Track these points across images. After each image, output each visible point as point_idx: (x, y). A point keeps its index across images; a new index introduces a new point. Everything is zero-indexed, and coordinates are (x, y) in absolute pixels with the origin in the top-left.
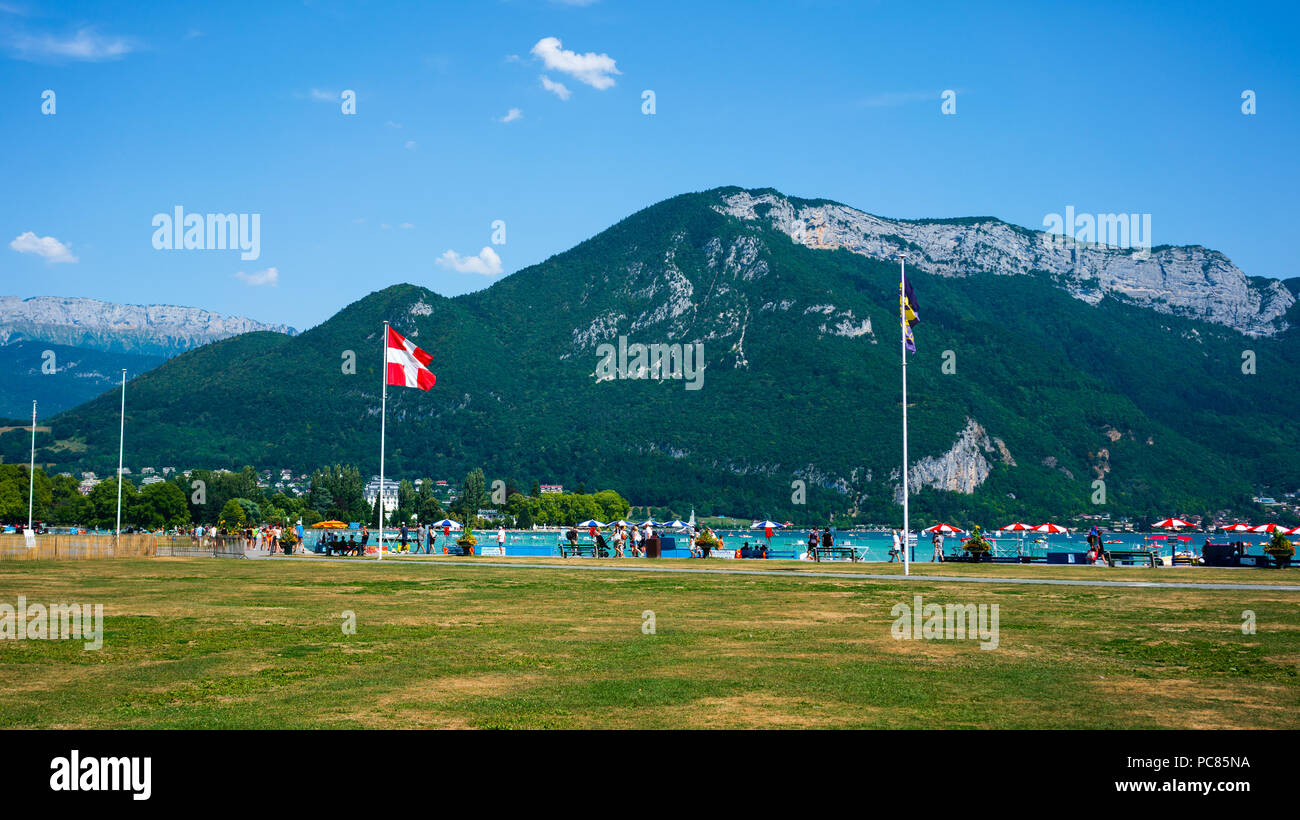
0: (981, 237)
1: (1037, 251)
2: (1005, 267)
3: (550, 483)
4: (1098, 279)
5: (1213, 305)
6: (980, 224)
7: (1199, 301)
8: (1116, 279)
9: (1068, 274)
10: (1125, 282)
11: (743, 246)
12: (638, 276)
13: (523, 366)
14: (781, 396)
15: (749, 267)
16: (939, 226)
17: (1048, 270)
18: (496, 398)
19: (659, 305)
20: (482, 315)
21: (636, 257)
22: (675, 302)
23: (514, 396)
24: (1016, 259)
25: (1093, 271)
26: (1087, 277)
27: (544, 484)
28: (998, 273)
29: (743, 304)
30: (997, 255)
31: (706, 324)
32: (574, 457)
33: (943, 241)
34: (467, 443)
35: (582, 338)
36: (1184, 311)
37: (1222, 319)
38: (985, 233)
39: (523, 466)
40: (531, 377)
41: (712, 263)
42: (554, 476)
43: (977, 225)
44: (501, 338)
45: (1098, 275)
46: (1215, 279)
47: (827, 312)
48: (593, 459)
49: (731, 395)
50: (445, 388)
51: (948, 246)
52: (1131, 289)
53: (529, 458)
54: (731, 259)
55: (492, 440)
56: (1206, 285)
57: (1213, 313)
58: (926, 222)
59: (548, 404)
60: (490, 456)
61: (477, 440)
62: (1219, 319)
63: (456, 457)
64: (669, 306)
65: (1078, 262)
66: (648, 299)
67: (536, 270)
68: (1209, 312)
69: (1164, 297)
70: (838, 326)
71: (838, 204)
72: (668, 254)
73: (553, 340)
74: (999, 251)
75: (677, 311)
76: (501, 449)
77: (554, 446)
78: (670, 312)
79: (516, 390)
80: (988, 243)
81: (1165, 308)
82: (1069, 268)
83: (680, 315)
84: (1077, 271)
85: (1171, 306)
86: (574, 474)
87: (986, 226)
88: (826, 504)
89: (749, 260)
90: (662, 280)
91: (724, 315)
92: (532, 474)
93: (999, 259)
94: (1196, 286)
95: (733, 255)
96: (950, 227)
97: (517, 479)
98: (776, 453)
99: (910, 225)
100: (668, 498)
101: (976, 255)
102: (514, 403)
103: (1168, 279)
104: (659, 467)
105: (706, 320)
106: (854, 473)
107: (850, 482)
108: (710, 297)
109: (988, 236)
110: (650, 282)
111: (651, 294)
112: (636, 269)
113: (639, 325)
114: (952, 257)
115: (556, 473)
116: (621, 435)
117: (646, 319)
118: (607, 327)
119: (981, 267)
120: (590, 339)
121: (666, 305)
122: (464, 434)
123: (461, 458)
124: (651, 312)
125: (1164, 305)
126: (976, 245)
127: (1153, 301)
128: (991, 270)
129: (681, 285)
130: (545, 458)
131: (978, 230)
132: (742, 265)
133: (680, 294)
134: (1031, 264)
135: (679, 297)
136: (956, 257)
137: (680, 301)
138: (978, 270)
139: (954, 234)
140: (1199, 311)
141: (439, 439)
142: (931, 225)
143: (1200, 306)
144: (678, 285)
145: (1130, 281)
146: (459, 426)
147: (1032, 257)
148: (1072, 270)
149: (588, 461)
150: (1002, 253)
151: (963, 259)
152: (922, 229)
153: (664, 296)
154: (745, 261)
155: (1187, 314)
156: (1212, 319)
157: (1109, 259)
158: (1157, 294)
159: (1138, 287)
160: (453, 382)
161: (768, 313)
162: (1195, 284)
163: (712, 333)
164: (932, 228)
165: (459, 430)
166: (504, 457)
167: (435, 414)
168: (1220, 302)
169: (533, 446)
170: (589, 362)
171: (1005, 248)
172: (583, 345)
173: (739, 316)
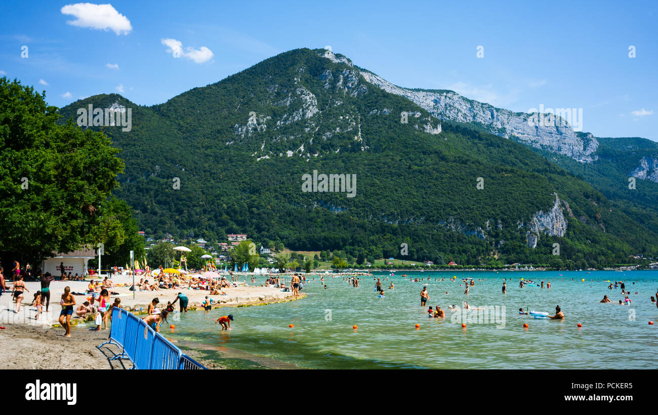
0: (448, 101)
1: (475, 111)
2: (460, 118)
3: (235, 232)
4: (505, 129)
5: (562, 145)
6: (447, 94)
7: (554, 143)
8: (513, 129)
9: (490, 125)
10: (518, 131)
11: (348, 75)
12: (275, 93)
13: (198, 148)
14: (410, 168)
15: (354, 89)
16: (425, 93)
17: (481, 122)
18: (181, 169)
19: (296, 110)
20: (163, 115)
21: (273, 82)
22: (307, 108)
23: (196, 168)
24: (465, 114)
25: (503, 124)
26: (500, 127)
27: (231, 233)
28: (458, 121)
29: (354, 111)
30: (456, 111)
31: (332, 123)
32: (252, 212)
33: (428, 101)
34: (159, 202)
35: (241, 131)
36: (547, 148)
37: (566, 153)
38: (450, 98)
39: (210, 219)
40: (207, 155)
41: (327, 86)
42: (237, 228)
43: (445, 94)
44: (180, 130)
45: (505, 126)
46: (562, 131)
47: (416, 116)
48: (268, 214)
49: (370, 167)
50: (139, 161)
51: (430, 104)
52: (520, 135)
53: (213, 213)
54: (340, 83)
55: (181, 200)
56: (557, 134)
57: (562, 149)
58: (418, 90)
59: (224, 173)
60: (180, 212)
61: (168, 200)
62: (565, 153)
63: (151, 213)
64: (303, 111)
65: (495, 119)
66: (286, 107)
67: (200, 90)
68: (560, 149)
69: (537, 140)
70: (425, 126)
71: (374, 74)
72: (295, 79)
73: (219, 132)
74: (457, 109)
75: (309, 115)
76: (189, 207)
77: (234, 205)
78: (304, 115)
79: (197, 164)
80: (452, 105)
81: (538, 146)
82: (491, 121)
83: (311, 117)
84: (495, 123)
85: (541, 145)
86: (254, 226)
87: (449, 95)
88: (472, 248)
89: (352, 85)
90: (294, 94)
91: (344, 118)
92: (219, 225)
93: (457, 113)
94: (552, 135)
95: (342, 81)
96: (431, 94)
97: (206, 230)
98: (420, 208)
99: (410, 91)
100: (341, 243)
101: (446, 111)
102: (197, 173)
103: (539, 130)
104: (325, 220)
105: (331, 121)
106: (488, 223)
107: (486, 231)
108: (330, 107)
109: (451, 101)
110: (287, 96)
111: (288, 103)
112: (274, 89)
113: (282, 123)
114: (433, 111)
115: (238, 225)
116: (288, 196)
117: (286, 120)
118: (259, 124)
119: (449, 117)
120: (247, 131)
121: (301, 110)
122: (156, 196)
123: (155, 214)
124: (291, 114)
125: (537, 144)
126: (446, 105)
127: (532, 142)
128: (454, 119)
129: (309, 97)
130: (228, 214)
131: (446, 97)
132: (348, 87)
133: (309, 103)
134: (472, 118)
135: (309, 105)
136: (436, 111)
137: (311, 107)
138: (448, 119)
139: (433, 98)
140: (555, 148)
141: (136, 199)
142: (421, 92)
143: (555, 145)
144: (308, 98)
145: (520, 131)
146: (152, 190)
147: (472, 114)
148: (492, 123)
149: (264, 215)
150: (459, 111)
151: (439, 112)
152: (416, 94)
153: (298, 104)
154: (350, 85)
155: (549, 149)
156: (561, 153)
157: (510, 118)
158: (533, 139)
159: (524, 134)
160: (145, 157)
161: (375, 117)
162: (552, 133)
163: (338, 129)
164: (421, 94)
165: (152, 193)
166: (193, 212)
167: (131, 181)
168: (565, 144)
169: (216, 204)
170: (249, 147)
171: (459, 107)
172: (243, 135)
173: (354, 119)
